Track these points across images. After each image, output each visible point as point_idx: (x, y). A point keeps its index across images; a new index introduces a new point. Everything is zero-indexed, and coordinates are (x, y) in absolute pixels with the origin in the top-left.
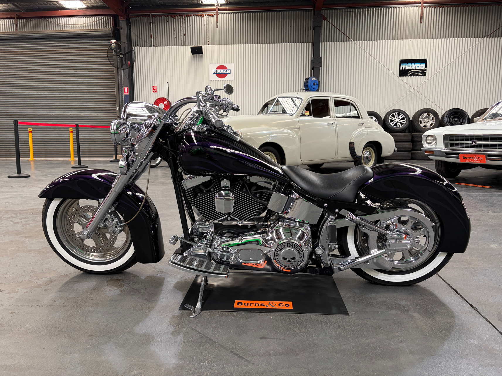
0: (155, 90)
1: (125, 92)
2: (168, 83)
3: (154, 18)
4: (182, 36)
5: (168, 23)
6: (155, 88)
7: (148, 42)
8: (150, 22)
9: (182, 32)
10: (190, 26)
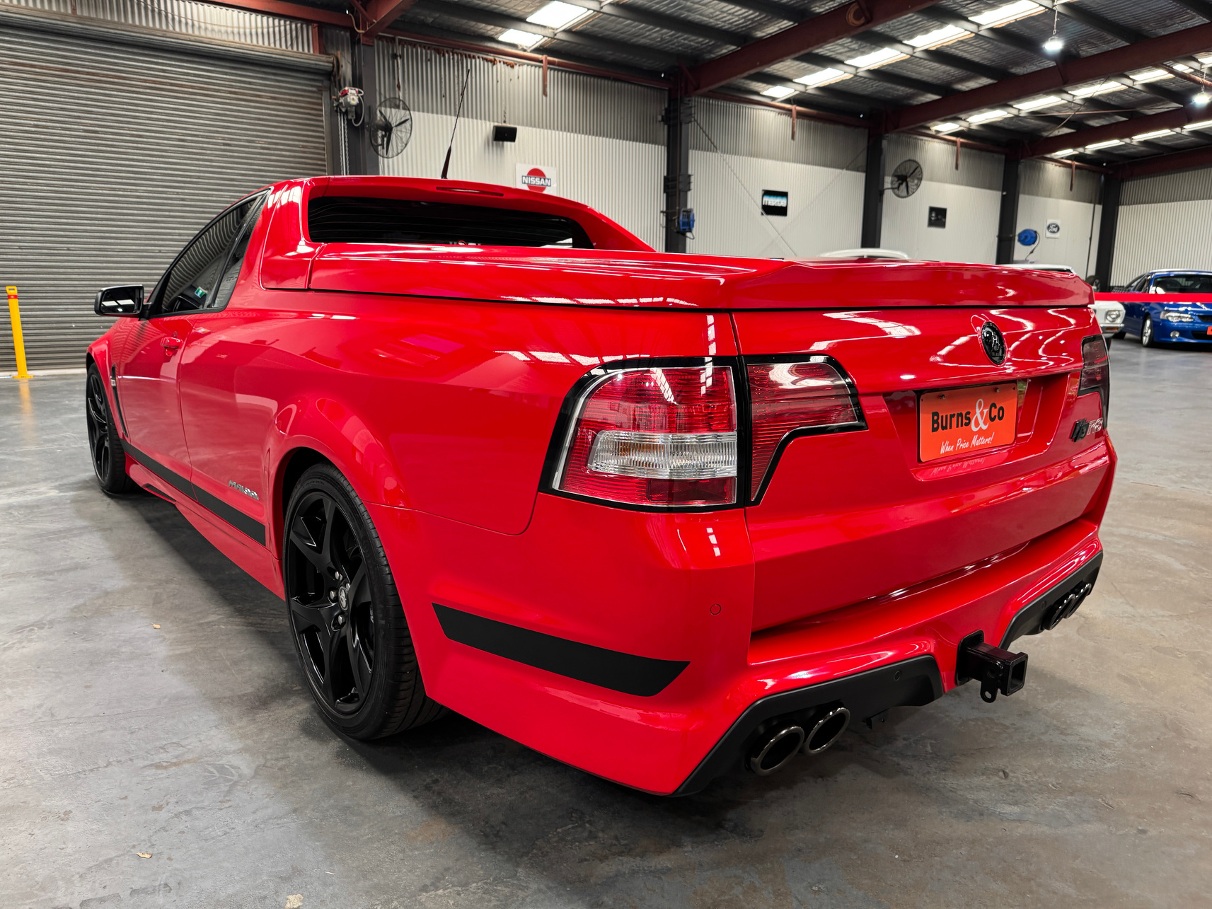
3: (401, 47)
5: (429, 64)
8: (396, 56)
9: (456, 88)
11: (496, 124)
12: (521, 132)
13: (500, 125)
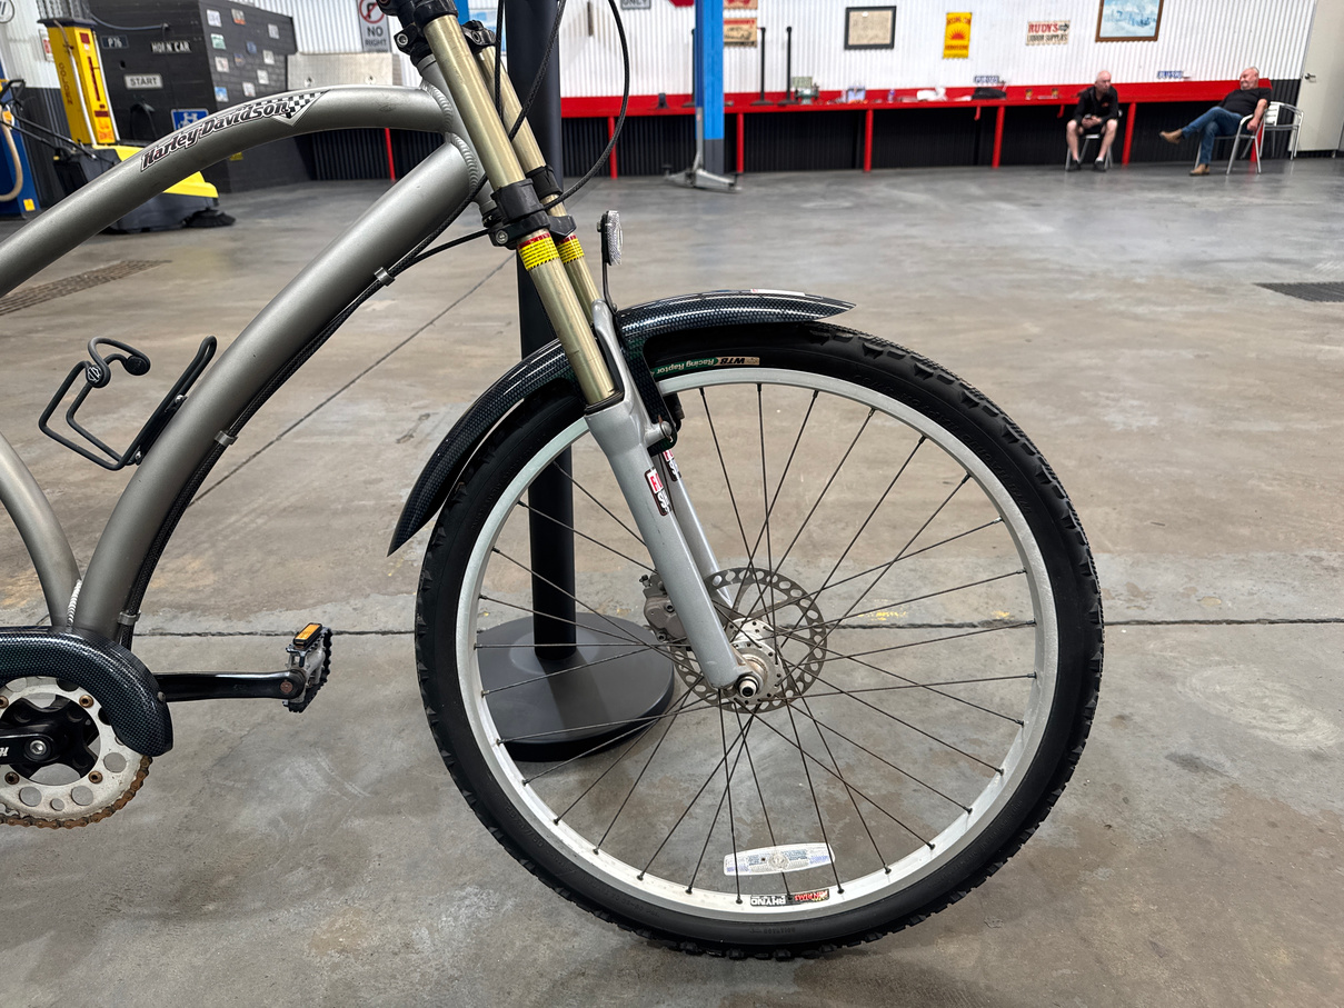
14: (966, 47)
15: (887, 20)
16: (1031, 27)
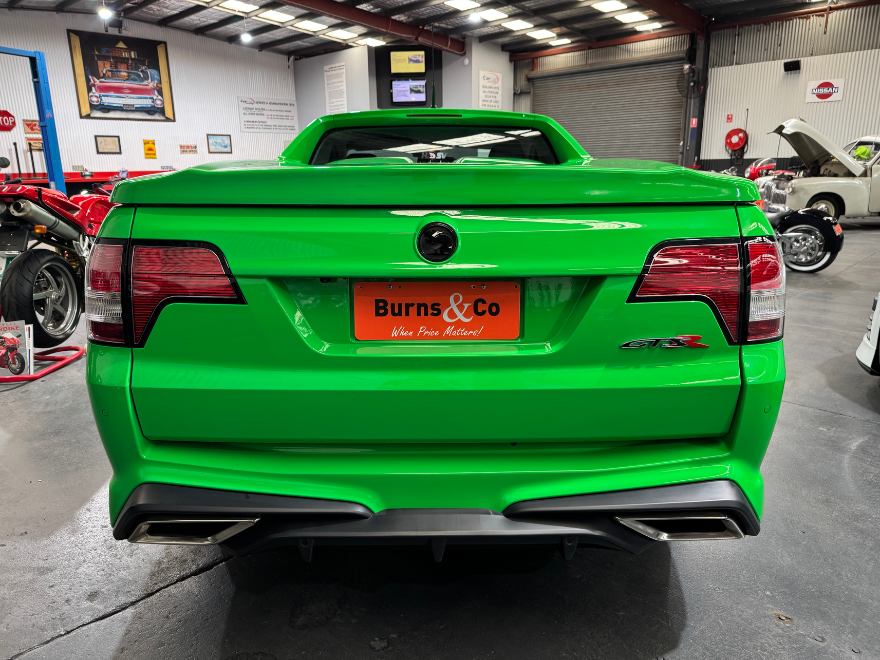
0: (729, 119)
1: (692, 124)
2: (748, 110)
3: (741, 29)
4: (776, 47)
5: (758, 33)
6: (730, 117)
7: (729, 59)
8: (735, 35)
9: (776, 42)
10: (789, 32)
11: (786, 61)
12: (804, 61)
13: (789, 60)
14: (155, 154)
15: (116, 142)
16: (181, 147)
